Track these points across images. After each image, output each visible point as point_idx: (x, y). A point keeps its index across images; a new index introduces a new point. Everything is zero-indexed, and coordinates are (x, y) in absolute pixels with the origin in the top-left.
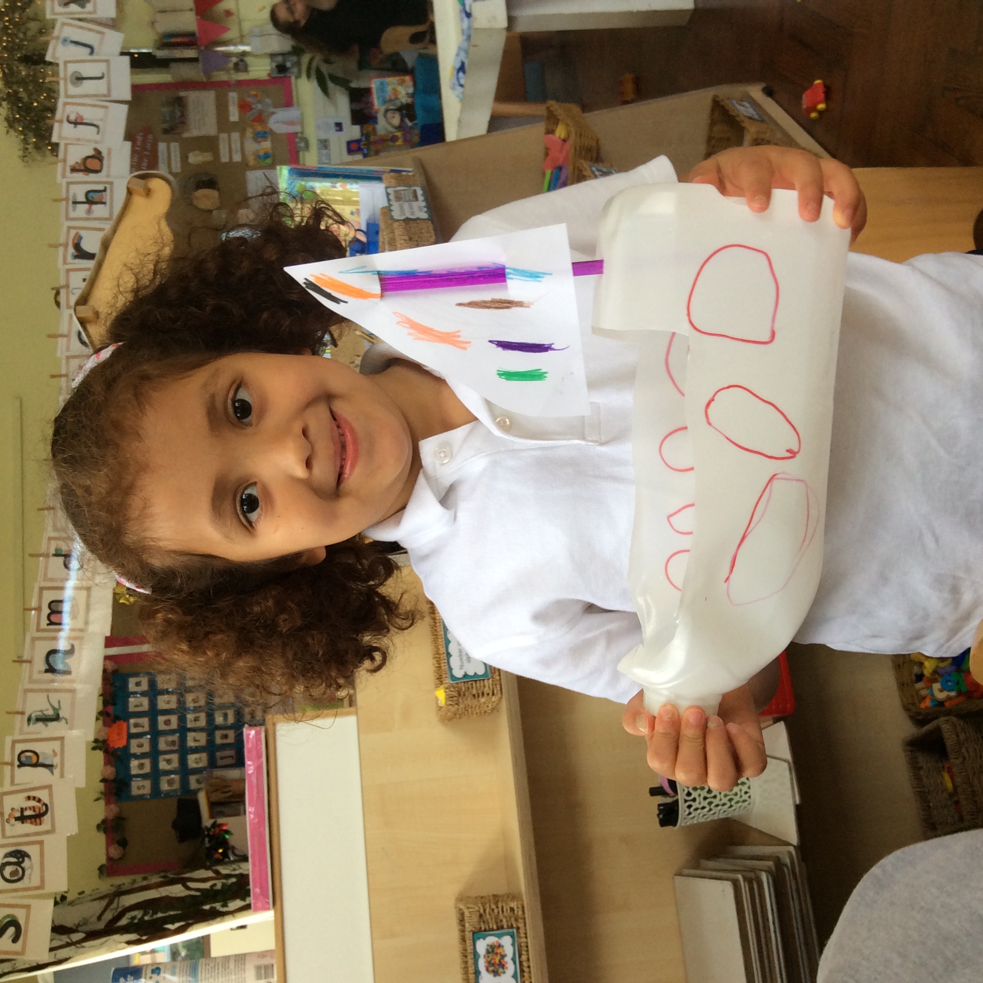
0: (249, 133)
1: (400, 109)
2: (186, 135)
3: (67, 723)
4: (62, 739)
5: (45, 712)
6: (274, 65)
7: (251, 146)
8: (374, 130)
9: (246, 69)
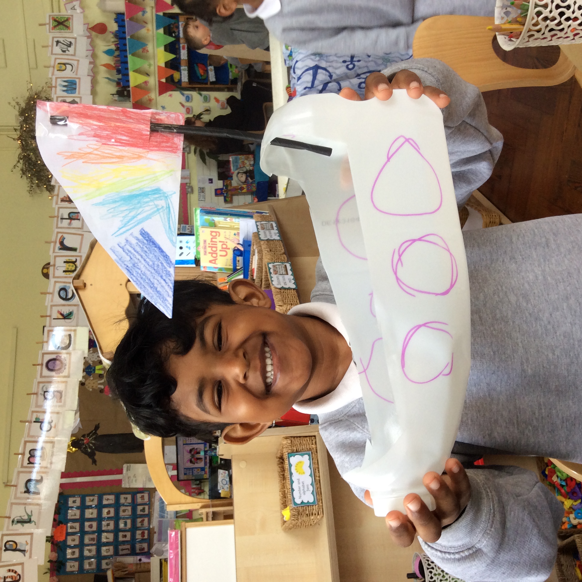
1: (245, 173)
3: (35, 524)
4: (31, 534)
5: (23, 518)
8: (231, 183)
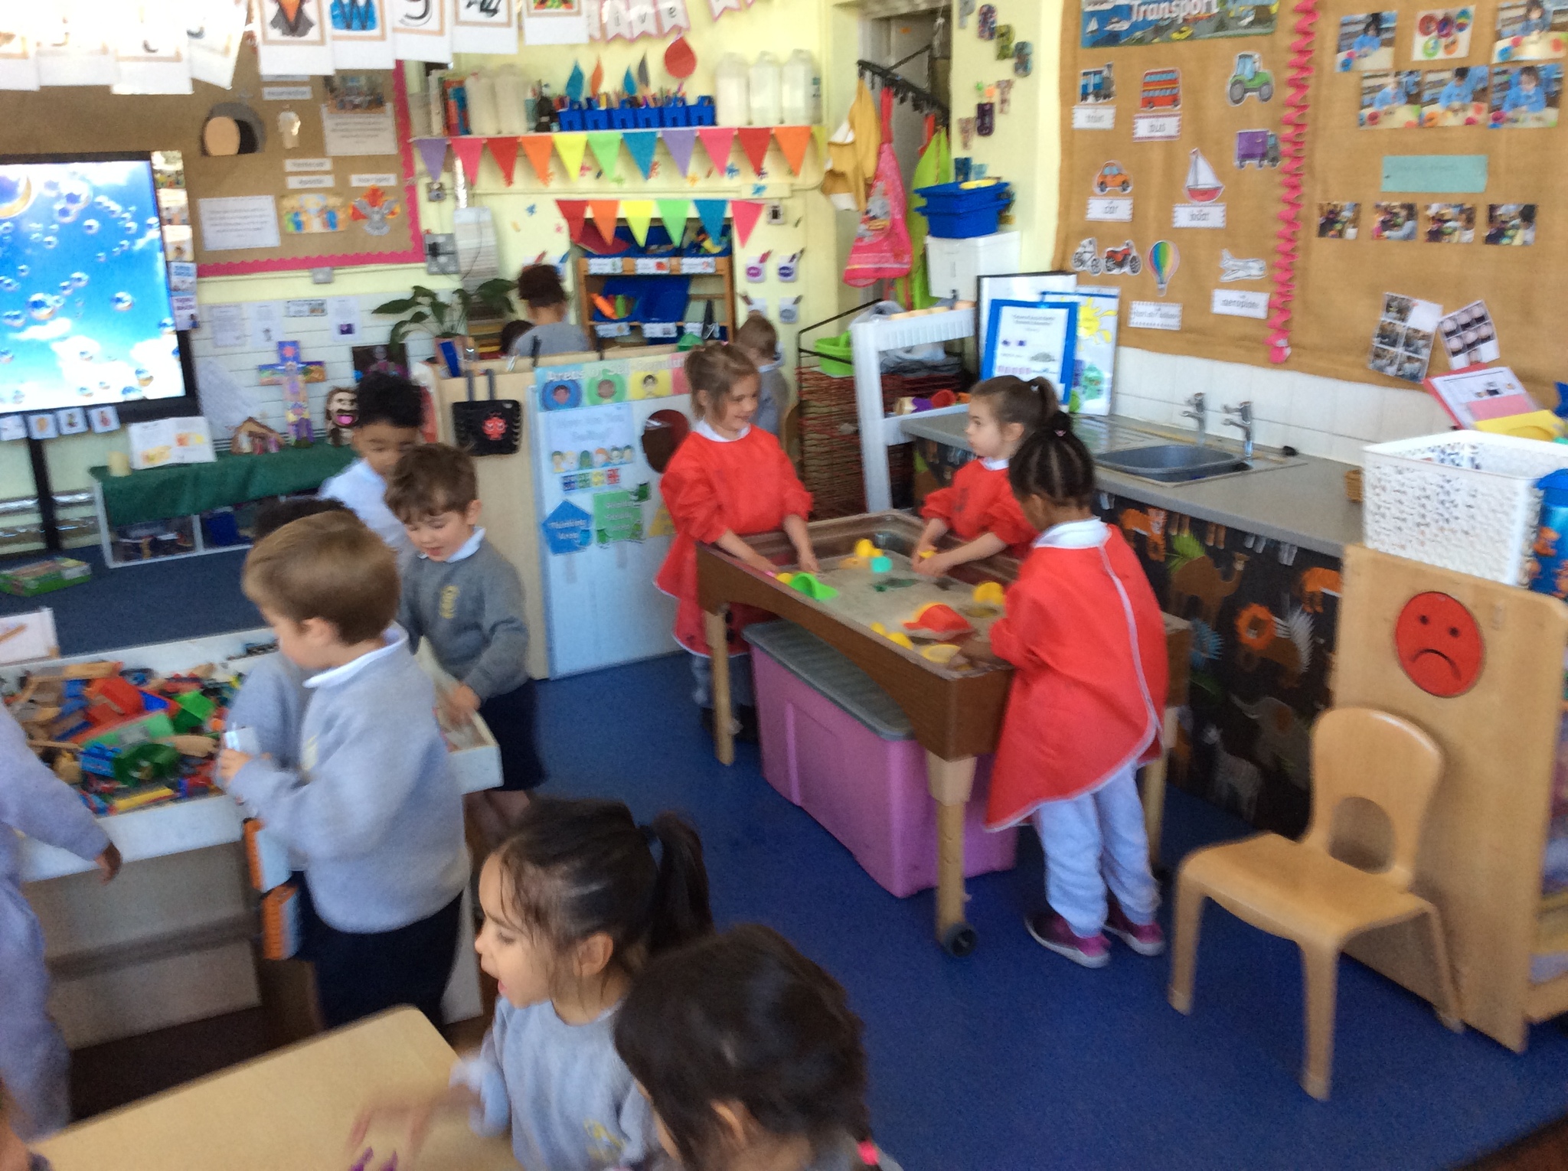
0: (333, 201)
2: (324, 111)
6: (440, 240)
7: (312, 203)
9: (431, 200)
